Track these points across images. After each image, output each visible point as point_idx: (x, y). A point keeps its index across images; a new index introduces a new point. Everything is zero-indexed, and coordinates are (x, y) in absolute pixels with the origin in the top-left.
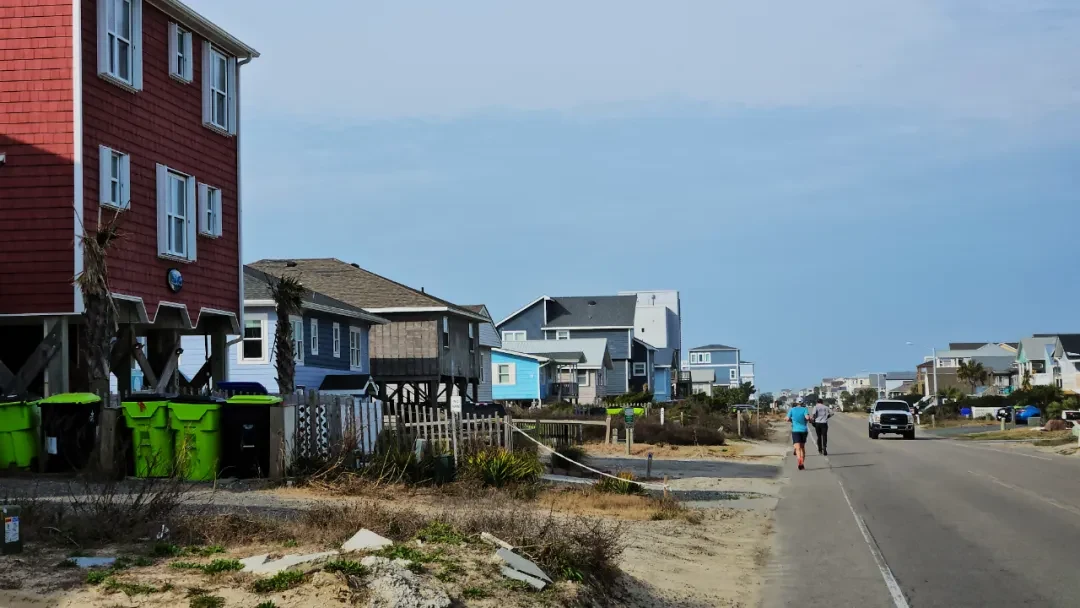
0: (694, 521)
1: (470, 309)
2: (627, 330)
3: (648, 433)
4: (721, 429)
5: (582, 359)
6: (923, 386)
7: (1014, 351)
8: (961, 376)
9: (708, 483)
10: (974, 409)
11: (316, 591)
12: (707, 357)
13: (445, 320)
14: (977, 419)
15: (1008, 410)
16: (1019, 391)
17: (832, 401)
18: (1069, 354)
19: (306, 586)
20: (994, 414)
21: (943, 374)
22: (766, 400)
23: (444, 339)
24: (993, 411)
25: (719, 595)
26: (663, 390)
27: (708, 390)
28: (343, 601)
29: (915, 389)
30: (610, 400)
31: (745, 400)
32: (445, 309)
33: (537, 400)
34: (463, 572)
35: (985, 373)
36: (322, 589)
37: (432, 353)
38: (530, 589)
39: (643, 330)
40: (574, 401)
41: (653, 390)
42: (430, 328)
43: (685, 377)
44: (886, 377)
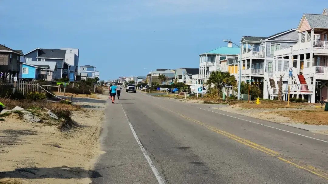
0: (85, 112)
1: (18, 52)
2: (63, 60)
3: (69, 90)
4: (90, 90)
5: (49, 68)
6: (148, 81)
7: (174, 72)
8: (159, 79)
9: (87, 104)
10: (161, 88)
11: (12, 117)
12: (86, 69)
13: (11, 54)
14: (161, 91)
15: (170, 89)
16: (174, 84)
17: (122, 84)
18: (188, 74)
19: (10, 116)
20: (166, 90)
21: (154, 78)
22: (102, 83)
23: (10, 60)
24: (166, 89)
25: (93, 125)
26: (72, 78)
27: (85, 78)
28: (18, 119)
29: (146, 82)
30: (57, 80)
31: (96, 82)
32: (11, 51)
33: (34, 79)
34: (41, 115)
35: (166, 78)
36: (14, 117)
37: (7, 64)
38: (55, 119)
39: (67, 60)
40: (45, 80)
41: (69, 78)
42: (6, 57)
43: (79, 74)
44: (138, 78)
